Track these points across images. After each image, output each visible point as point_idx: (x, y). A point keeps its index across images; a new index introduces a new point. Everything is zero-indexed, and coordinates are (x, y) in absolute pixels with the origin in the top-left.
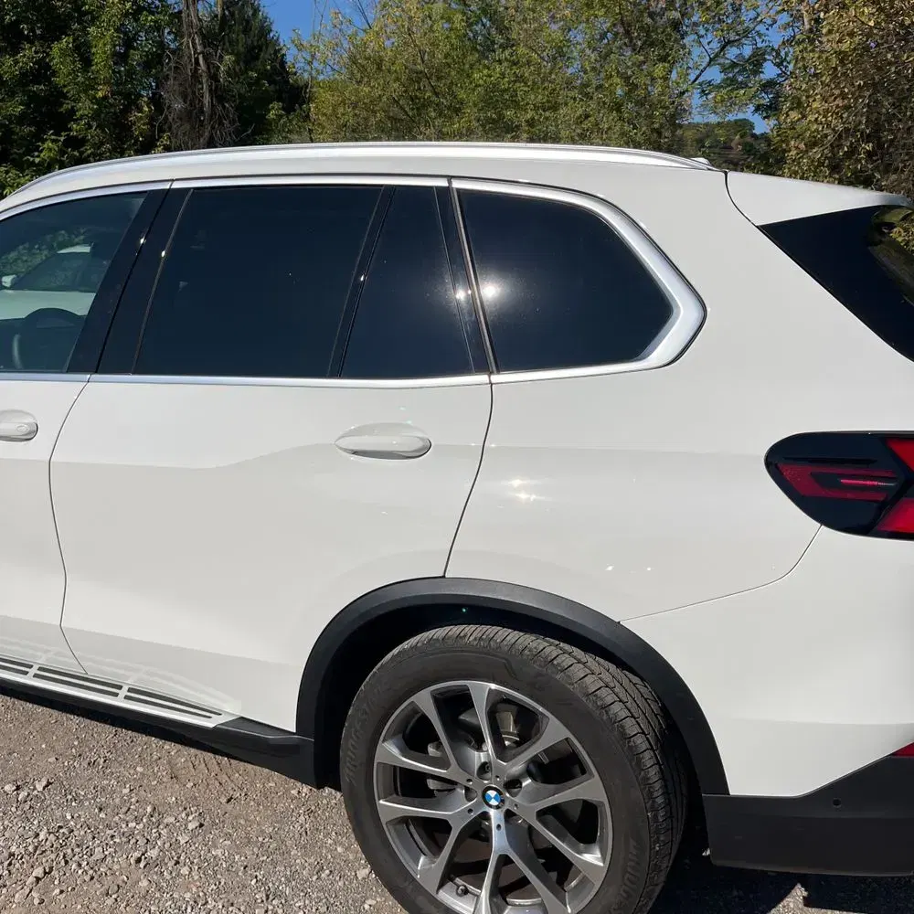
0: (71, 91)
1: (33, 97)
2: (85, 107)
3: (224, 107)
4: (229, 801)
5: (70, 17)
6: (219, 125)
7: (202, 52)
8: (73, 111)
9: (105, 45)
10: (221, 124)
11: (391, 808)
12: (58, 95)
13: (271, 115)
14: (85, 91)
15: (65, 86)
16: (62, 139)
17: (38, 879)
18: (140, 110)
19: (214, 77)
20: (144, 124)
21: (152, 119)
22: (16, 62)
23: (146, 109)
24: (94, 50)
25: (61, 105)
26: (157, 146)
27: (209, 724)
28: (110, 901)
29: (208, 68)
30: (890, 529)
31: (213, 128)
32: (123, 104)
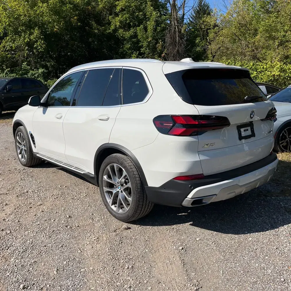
0: (142, 40)
1: (133, 42)
2: (145, 44)
3: (182, 40)
4: (94, 193)
5: (143, 19)
6: (180, 46)
7: (177, 25)
8: (142, 45)
9: (151, 26)
10: (181, 45)
11: (106, 189)
12: (138, 41)
13: (197, 41)
14: (145, 40)
15: (140, 39)
16: (137, 53)
17: (55, 198)
18: (160, 44)
19: (180, 32)
20: (160, 47)
21: (162, 46)
22: (129, 33)
23: (161, 43)
24: (148, 28)
25: (139, 44)
26: (163, 53)
27: (83, 173)
28: (64, 202)
29: (178, 30)
30: (173, 134)
31: (179, 47)
32: (155, 42)
